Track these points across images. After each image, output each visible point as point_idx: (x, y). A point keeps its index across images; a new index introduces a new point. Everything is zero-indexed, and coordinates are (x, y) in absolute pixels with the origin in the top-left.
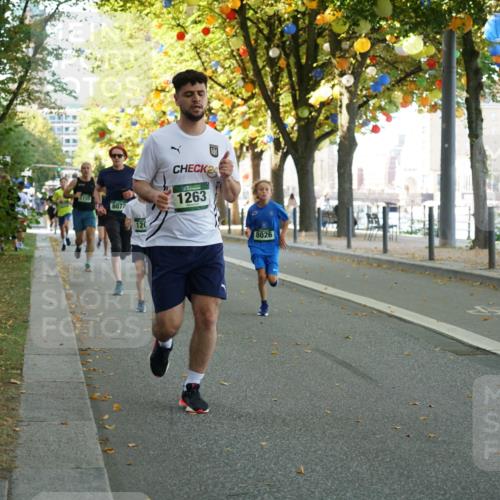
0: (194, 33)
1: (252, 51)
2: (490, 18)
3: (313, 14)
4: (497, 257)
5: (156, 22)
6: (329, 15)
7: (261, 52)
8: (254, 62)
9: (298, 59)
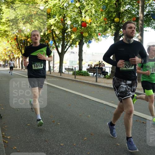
0: (10, 41)
1: (18, 44)
2: (50, 41)
3: (27, 39)
4: (51, 73)
5: (4, 40)
6: (29, 40)
7: (20, 44)
8: (19, 46)
9: (25, 45)
